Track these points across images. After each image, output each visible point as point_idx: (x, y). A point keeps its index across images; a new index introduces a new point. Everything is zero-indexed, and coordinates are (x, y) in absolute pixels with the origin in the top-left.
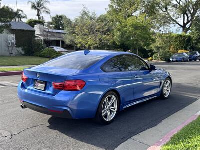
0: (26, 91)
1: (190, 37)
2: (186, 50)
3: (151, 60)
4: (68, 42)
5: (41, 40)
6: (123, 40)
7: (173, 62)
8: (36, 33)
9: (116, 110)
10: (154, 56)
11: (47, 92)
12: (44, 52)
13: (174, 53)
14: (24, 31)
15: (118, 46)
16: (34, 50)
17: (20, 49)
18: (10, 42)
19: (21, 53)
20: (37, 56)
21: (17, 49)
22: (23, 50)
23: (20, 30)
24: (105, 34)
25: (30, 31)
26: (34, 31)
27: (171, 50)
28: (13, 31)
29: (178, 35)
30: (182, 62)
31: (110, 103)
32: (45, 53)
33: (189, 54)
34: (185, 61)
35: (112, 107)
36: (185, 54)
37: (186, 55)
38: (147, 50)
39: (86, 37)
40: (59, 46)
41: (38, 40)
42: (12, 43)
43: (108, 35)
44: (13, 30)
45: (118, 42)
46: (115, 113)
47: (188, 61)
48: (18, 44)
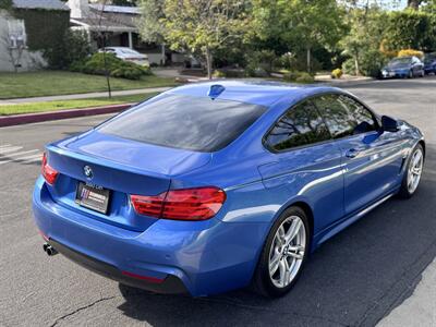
0: (55, 210)
1: (424, 19)
2: (416, 48)
3: (339, 75)
4: (146, 36)
5: (85, 31)
6: (275, 28)
7: (388, 78)
8: (72, 15)
9: (302, 253)
10: (344, 66)
11: (113, 218)
12: (92, 61)
13: (391, 57)
14: (44, 10)
15: (263, 41)
16: (69, 57)
17: (38, 55)
18: (12, 38)
19: (40, 65)
20: (77, 71)
21: (31, 54)
22: (44, 56)
23: (36, 10)
24: (236, 18)
25: (58, 11)
26: (68, 12)
27: (381, 49)
28: (19, 13)
29: (398, 13)
30: (409, 77)
31: (286, 239)
32: (95, 65)
33: (423, 58)
34: (415, 77)
35: (291, 248)
36: (415, 59)
37: (418, 61)
38: (330, 51)
39: (189, 25)
40: (127, 45)
41: (77, 31)
42: (18, 41)
43: (242, 19)
45: (263, 33)
46: (300, 262)
47: (421, 76)
48: (33, 44)
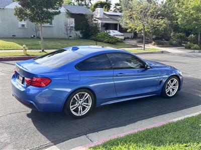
5: (99, 23)
9: (90, 106)
16: (90, 34)
17: (78, 33)
19: (79, 36)
20: (92, 39)
21: (76, 32)
22: (81, 33)
23: (79, 14)
32: (99, 37)
40: (116, 29)
42: (71, 27)
44: (73, 14)
46: (89, 109)
48: (77, 29)
